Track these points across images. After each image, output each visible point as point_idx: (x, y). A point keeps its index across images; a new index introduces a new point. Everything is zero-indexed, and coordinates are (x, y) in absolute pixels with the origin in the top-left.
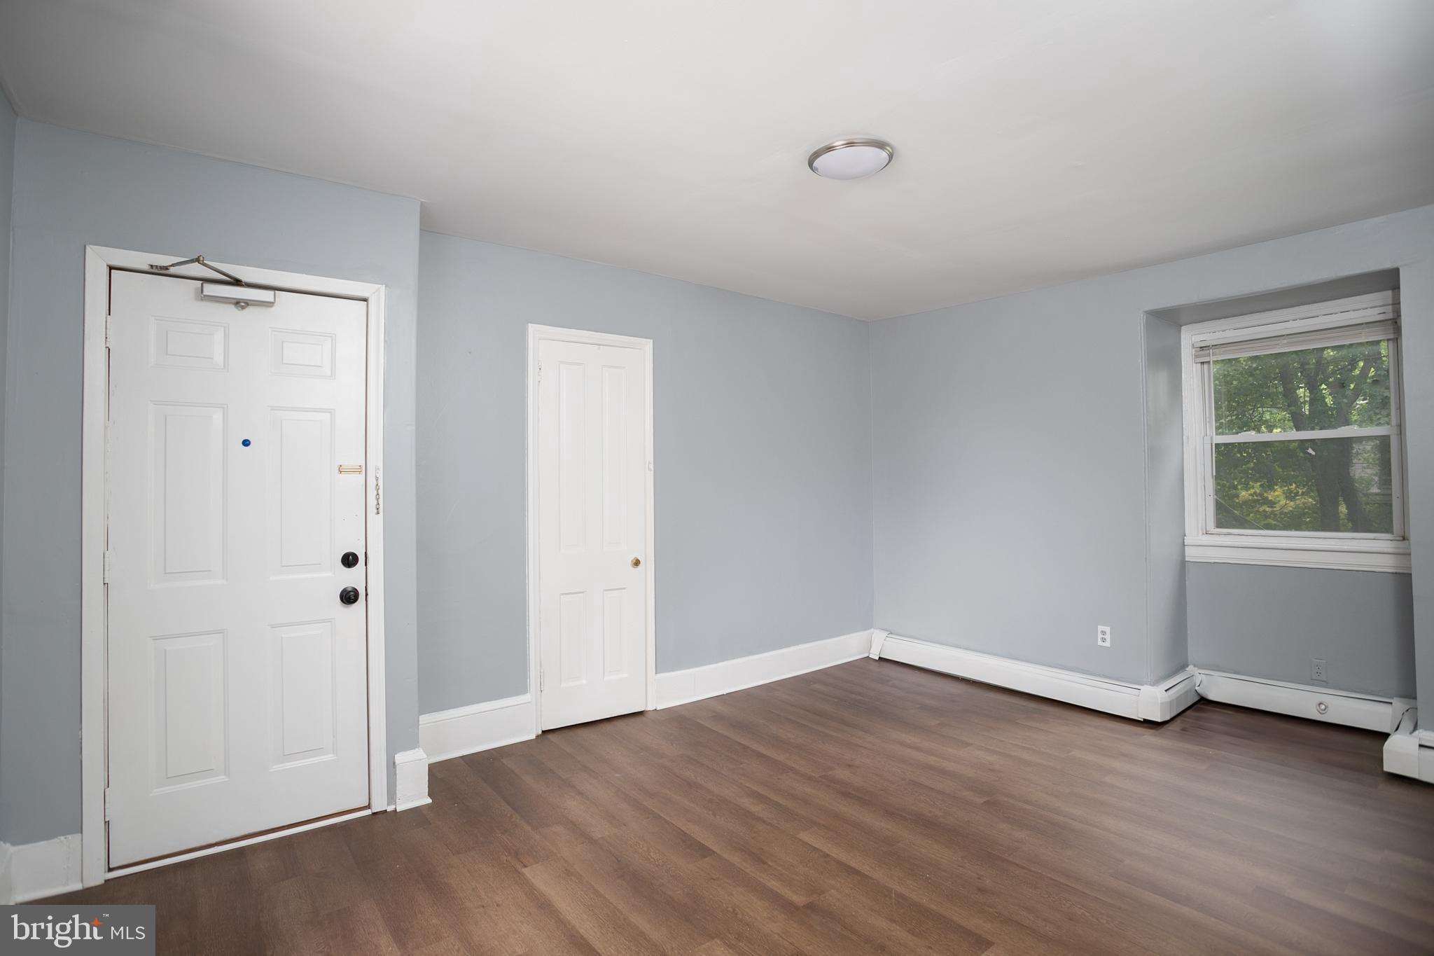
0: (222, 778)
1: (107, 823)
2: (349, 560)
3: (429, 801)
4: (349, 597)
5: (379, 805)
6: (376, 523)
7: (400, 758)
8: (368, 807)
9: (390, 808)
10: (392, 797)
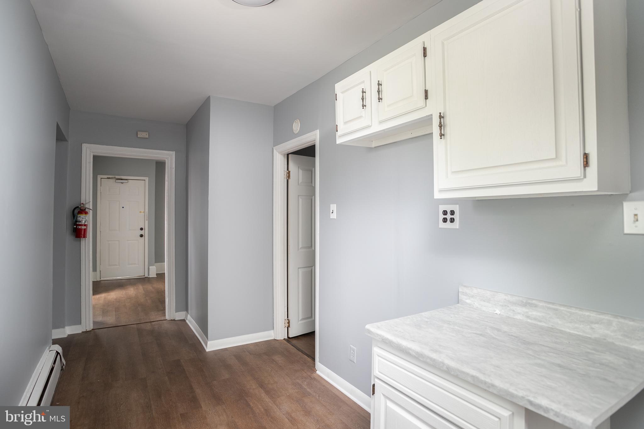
0: (118, 267)
1: (100, 271)
2: (142, 229)
3: (156, 276)
4: (141, 236)
5: (146, 276)
6: (147, 222)
7: (150, 267)
8: (144, 276)
9: (148, 277)
10: (149, 275)
